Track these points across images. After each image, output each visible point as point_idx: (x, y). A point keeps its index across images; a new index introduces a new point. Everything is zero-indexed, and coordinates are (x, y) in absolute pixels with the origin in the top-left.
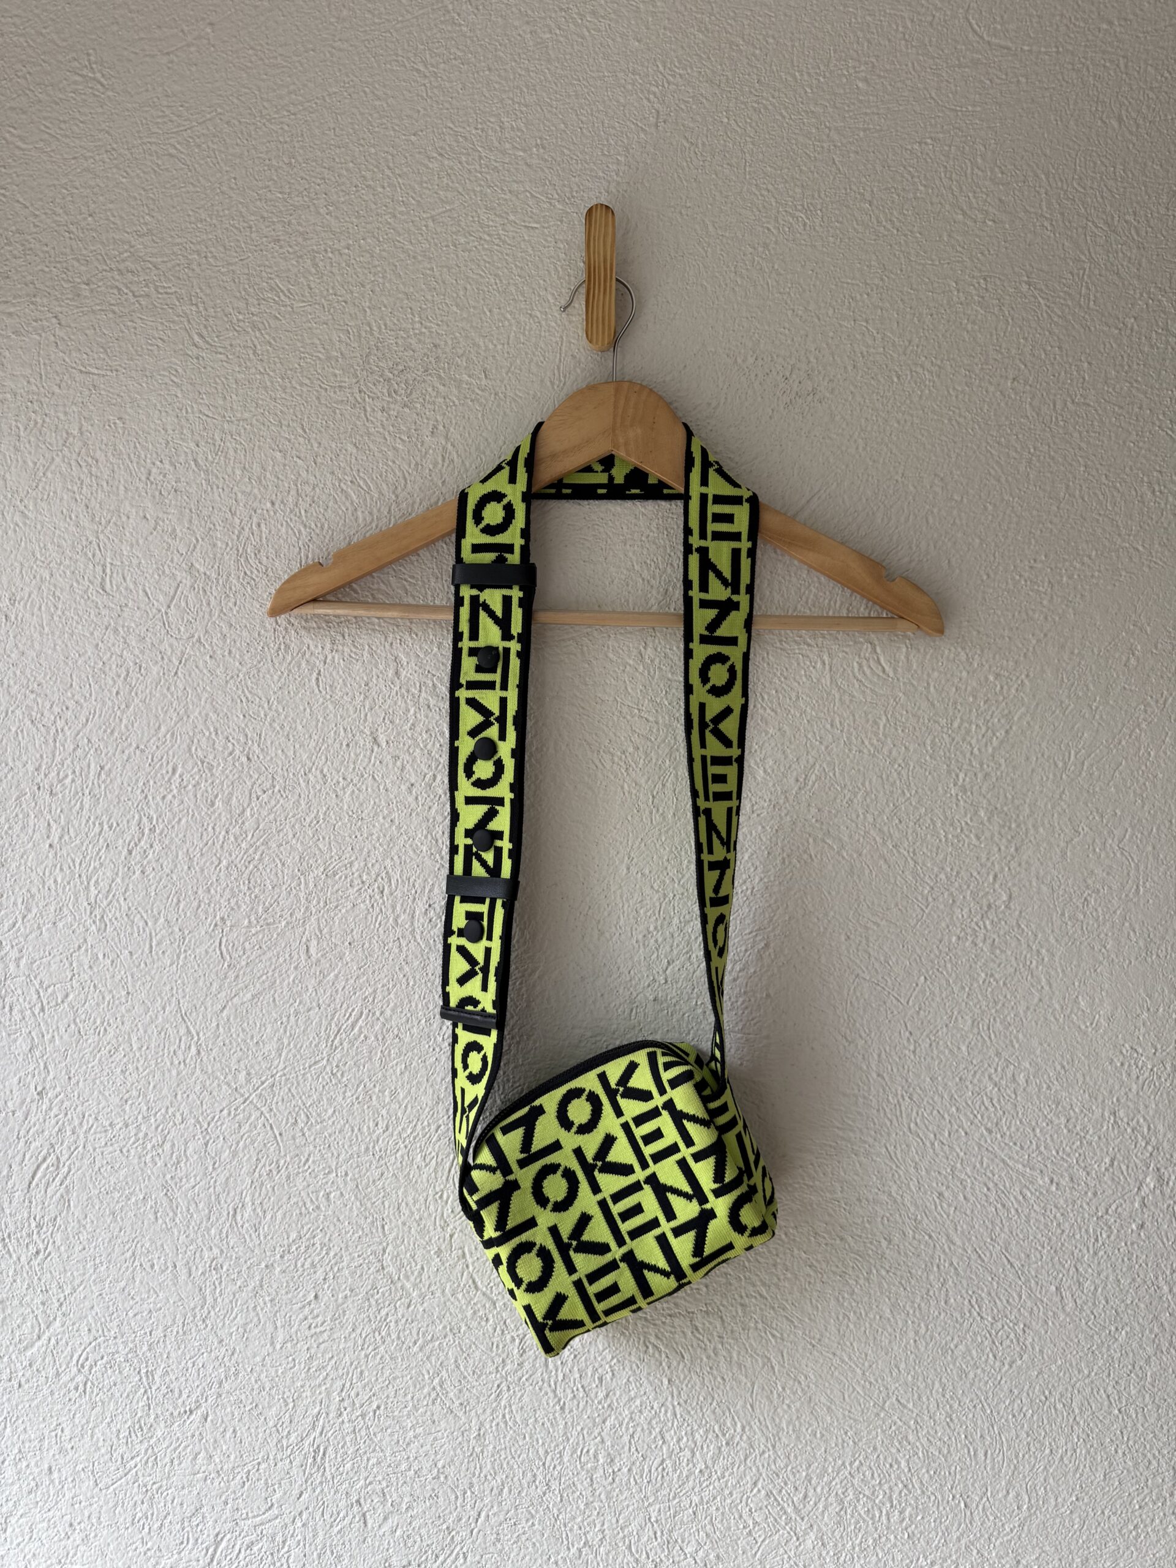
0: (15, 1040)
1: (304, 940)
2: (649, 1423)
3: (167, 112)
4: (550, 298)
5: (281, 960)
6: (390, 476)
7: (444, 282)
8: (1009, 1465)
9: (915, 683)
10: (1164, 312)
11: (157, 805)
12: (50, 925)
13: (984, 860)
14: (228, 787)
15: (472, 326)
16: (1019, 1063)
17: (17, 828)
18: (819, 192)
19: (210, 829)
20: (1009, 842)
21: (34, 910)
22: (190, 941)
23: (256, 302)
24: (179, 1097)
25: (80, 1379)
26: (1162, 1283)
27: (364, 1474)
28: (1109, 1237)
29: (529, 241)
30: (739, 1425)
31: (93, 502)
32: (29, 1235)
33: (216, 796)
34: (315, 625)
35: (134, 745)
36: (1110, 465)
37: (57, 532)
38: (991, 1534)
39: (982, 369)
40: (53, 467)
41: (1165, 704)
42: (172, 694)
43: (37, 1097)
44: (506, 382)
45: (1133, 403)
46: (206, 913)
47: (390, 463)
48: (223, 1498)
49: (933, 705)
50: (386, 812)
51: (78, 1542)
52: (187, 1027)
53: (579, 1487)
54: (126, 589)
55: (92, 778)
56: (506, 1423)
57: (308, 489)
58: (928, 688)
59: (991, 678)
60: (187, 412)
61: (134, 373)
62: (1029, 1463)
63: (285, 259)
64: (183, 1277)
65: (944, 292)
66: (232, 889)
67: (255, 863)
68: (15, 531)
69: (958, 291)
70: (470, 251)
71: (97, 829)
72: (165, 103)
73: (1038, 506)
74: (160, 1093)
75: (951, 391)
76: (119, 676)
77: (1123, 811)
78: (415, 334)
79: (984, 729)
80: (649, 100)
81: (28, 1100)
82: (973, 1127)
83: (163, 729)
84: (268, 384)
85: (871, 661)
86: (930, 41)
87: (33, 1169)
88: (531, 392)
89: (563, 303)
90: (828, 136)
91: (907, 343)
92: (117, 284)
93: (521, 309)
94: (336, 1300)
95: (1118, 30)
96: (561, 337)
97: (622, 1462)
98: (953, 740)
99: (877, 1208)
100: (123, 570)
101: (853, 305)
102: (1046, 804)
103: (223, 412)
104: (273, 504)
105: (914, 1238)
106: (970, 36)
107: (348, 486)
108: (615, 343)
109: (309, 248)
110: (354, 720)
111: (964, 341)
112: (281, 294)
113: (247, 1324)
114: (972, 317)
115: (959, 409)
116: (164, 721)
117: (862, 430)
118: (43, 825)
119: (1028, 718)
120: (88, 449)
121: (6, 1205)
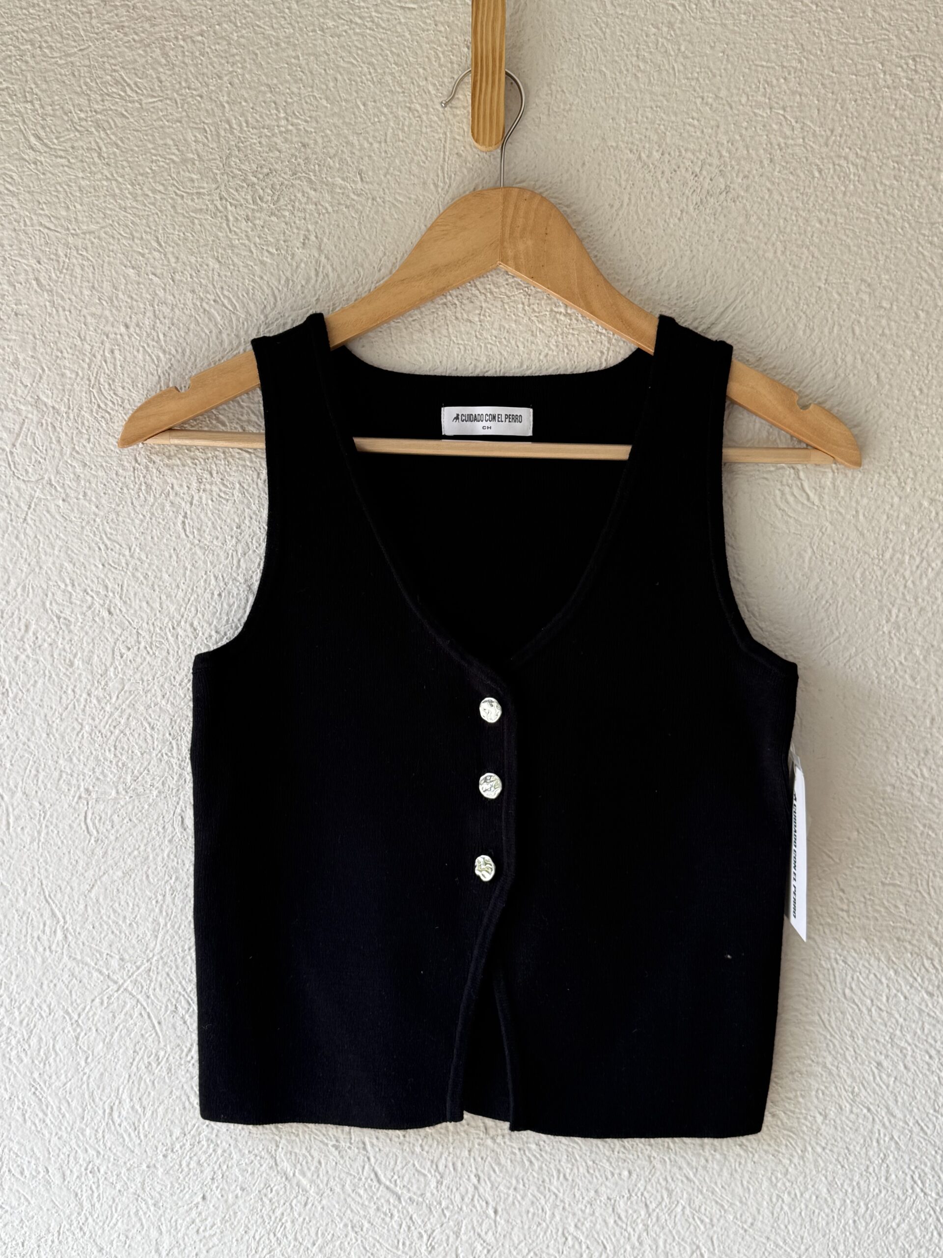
1: (178, 811)
4: (431, 88)
5: (154, 833)
6: (258, 294)
7: (311, 73)
9: (843, 511)
11: (9, 667)
13: (920, 703)
14: (88, 644)
15: (344, 123)
19: (70, 691)
22: (51, 816)
23: (99, 98)
24: (45, 987)
29: (406, 24)
33: (75, 656)
34: (179, 462)
39: (912, 160)
42: (22, 544)
44: (384, 185)
46: (69, 784)
47: (257, 279)
49: (862, 534)
52: (52, 910)
57: (166, 310)
58: (856, 516)
59: (926, 504)
60: (25, 225)
63: (130, 48)
65: (869, 75)
66: (96, 758)
67: (121, 727)
69: (885, 73)
70: (339, 36)
74: (24, 982)
75: (878, 186)
78: (281, 132)
79: (918, 559)
82: (913, 991)
83: (13, 581)
84: (117, 191)
85: (794, 488)
88: (413, 197)
89: (446, 95)
91: (829, 133)
93: (399, 102)
94: (226, 1201)
98: (885, 572)
99: (813, 1082)
101: (768, 90)
103: (65, 224)
104: (127, 327)
105: (851, 1112)
107: (210, 306)
108: (505, 139)
109: (158, 36)
110: (226, 566)
111: (891, 129)
112: (127, 89)
113: (128, 1230)
114: (901, 103)
115: (887, 205)
116: (13, 573)
117: (780, 232)
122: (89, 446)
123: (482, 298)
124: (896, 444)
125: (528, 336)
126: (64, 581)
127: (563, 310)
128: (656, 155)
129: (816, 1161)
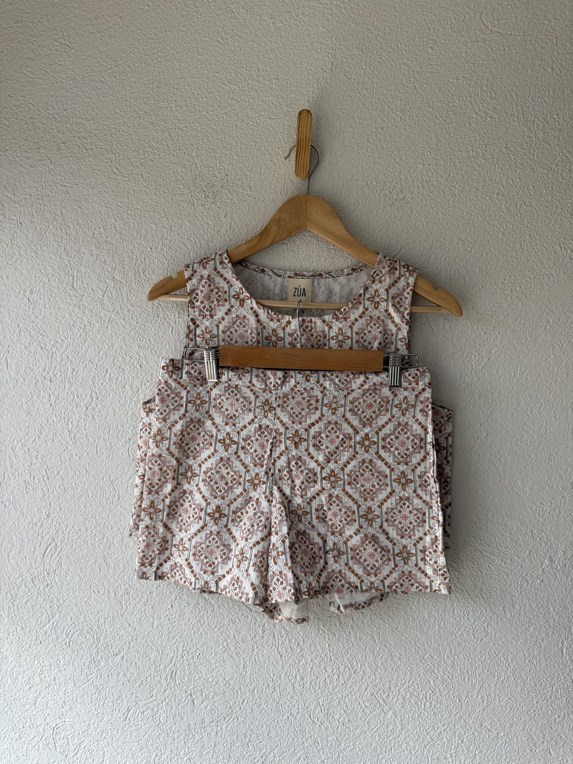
0: (36, 492)
2: (320, 663)
3: (100, 60)
4: (280, 152)
6: (206, 236)
7: (231, 145)
8: (479, 684)
9: (447, 335)
10: (569, 162)
11: (99, 387)
12: (51, 441)
14: (131, 379)
15: (244, 166)
17: (35, 397)
18: (408, 103)
19: (123, 398)
20: (488, 409)
21: (44, 434)
22: (114, 449)
23: (143, 153)
24: (110, 518)
25: (67, 640)
26: (550, 607)
27: (193, 683)
28: (527, 586)
29: (271, 125)
30: (359, 664)
31: (68, 247)
32: (44, 578)
33: (126, 384)
34: (170, 305)
35: (88, 360)
36: (541, 235)
37: (51, 261)
38: (470, 713)
39: (483, 188)
40: (49, 230)
41: (562, 346)
42: (105, 337)
43: (46, 517)
44: (259, 193)
45: (553, 206)
46: (122, 436)
47: (205, 230)
48: (131, 692)
49: (455, 346)
51: (68, 709)
52: (114, 487)
53: (288, 689)
54: (84, 288)
55: (69, 373)
56: (256, 662)
57: (167, 242)
59: (482, 334)
60: (111, 205)
61: (86, 187)
62: (488, 683)
63: (156, 132)
64: (113, 596)
65: (466, 152)
66: (134, 425)
68: (32, 260)
69: (473, 151)
70: (243, 129)
71: (72, 398)
72: (99, 56)
73: (507, 254)
75: (468, 199)
76: (81, 328)
77: (541, 396)
78: (217, 169)
79: (478, 357)
80: (328, 57)
81: (42, 518)
83: (101, 352)
84: (149, 192)
85: (428, 325)
86: (463, 29)
87: (45, 549)
88: (271, 198)
89: (287, 155)
90: (413, 75)
91: (448, 176)
92: (78, 143)
93: (267, 158)
94: (181, 608)
95: (553, 24)
96: (286, 171)
97: (307, 679)
100: (82, 279)
101: (423, 157)
102: (505, 392)
103: (127, 205)
104: (151, 249)
106: (482, 26)
107: (186, 241)
108: (310, 175)
109: (168, 127)
111: (475, 175)
112: (154, 149)
113: (141, 618)
114: (479, 164)
115: (471, 207)
116: (102, 349)
117: (425, 217)
118: (47, 396)
119: (499, 352)
120: (65, 222)
121: (33, 564)
122: (134, 298)
123: (299, 241)
126: (122, 353)
129: (424, 605)
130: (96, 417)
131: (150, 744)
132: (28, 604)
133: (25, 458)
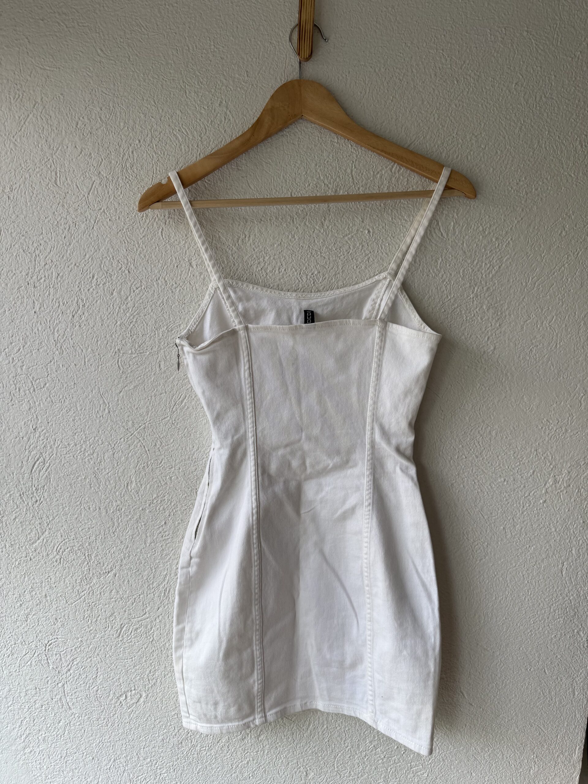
0: (22, 404)
1: (158, 361)
5: (147, 370)
6: (198, 127)
7: (226, 23)
8: (476, 604)
9: (457, 241)
11: (86, 293)
12: (36, 350)
13: (484, 329)
14: (120, 285)
15: (240, 48)
16: (493, 426)
17: (18, 303)
19: (111, 306)
20: (497, 321)
21: (28, 344)
22: (103, 360)
23: (129, 32)
24: (100, 432)
25: (58, 557)
26: (552, 527)
28: (529, 506)
31: (49, 139)
32: (32, 493)
33: (114, 290)
35: (74, 264)
36: (561, 131)
37: (32, 154)
38: (466, 632)
39: (500, 77)
40: (28, 120)
41: (578, 254)
42: (91, 238)
43: (33, 431)
44: (257, 79)
45: (575, 98)
46: (111, 346)
47: (198, 121)
48: (124, 609)
49: (465, 252)
50: (196, 301)
51: (60, 626)
52: (103, 400)
54: (68, 184)
55: (54, 279)
57: (157, 134)
58: (463, 244)
59: (494, 240)
60: (95, 92)
61: (68, 70)
62: (485, 603)
64: (104, 513)
65: (483, 35)
66: (123, 336)
67: (134, 323)
68: (11, 153)
69: (491, 35)
71: (57, 304)
73: (523, 152)
74: (91, 430)
75: (484, 89)
76: (65, 229)
77: (552, 308)
78: (211, 52)
79: (488, 265)
81: (29, 432)
83: (87, 256)
84: (136, 77)
87: (33, 464)
88: (270, 84)
91: (463, 63)
92: (58, 20)
93: (266, 39)
96: (286, 55)
98: (473, 270)
100: (66, 174)
101: (436, 41)
102: (516, 303)
103: (114, 92)
104: (139, 141)
107: (177, 133)
110: (180, 254)
111: (492, 62)
112: (142, 28)
113: (133, 535)
114: (497, 49)
115: (487, 99)
116: (88, 252)
117: (437, 109)
118: (31, 302)
119: (510, 260)
120: (46, 110)
121: (21, 480)
123: (300, 133)
124: (483, 211)
125: (320, 152)
127: (336, 141)
128: (383, 70)
130: (83, 325)
131: (143, 660)
132: (17, 520)
133: (9, 368)
